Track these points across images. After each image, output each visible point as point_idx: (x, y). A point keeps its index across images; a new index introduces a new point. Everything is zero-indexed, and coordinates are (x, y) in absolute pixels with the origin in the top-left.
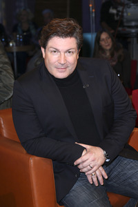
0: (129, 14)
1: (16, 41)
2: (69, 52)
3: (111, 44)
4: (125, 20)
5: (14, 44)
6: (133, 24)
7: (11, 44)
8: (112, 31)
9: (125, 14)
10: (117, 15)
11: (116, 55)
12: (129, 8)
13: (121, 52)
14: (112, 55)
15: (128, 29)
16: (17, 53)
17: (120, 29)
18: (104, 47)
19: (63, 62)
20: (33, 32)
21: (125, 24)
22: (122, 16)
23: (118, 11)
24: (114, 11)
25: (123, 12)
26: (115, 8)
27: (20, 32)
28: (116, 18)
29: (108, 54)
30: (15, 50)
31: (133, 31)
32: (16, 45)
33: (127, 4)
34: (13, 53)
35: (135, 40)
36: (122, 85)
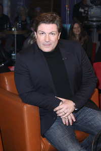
0: (92, 13)
1: (16, 28)
2: (52, 34)
3: (80, 31)
4: (89, 17)
5: (15, 29)
6: (95, 19)
7: (13, 29)
8: (81, 23)
9: (89, 13)
10: (84, 13)
11: (83, 39)
12: (92, 9)
13: (86, 37)
14: (80, 39)
15: (91, 23)
16: (17, 35)
17: (86, 22)
18: (75, 33)
19: (47, 40)
20: (29, 22)
21: (89, 19)
22: (88, 14)
23: (85, 11)
24: (83, 11)
25: (88, 11)
26: (83, 8)
27: (20, 22)
28: (83, 15)
29: (78, 38)
30: (16, 33)
31: (94, 24)
32: (17, 30)
33: (91, 6)
34: (14, 35)
35: (95, 30)
36: (88, 58)
